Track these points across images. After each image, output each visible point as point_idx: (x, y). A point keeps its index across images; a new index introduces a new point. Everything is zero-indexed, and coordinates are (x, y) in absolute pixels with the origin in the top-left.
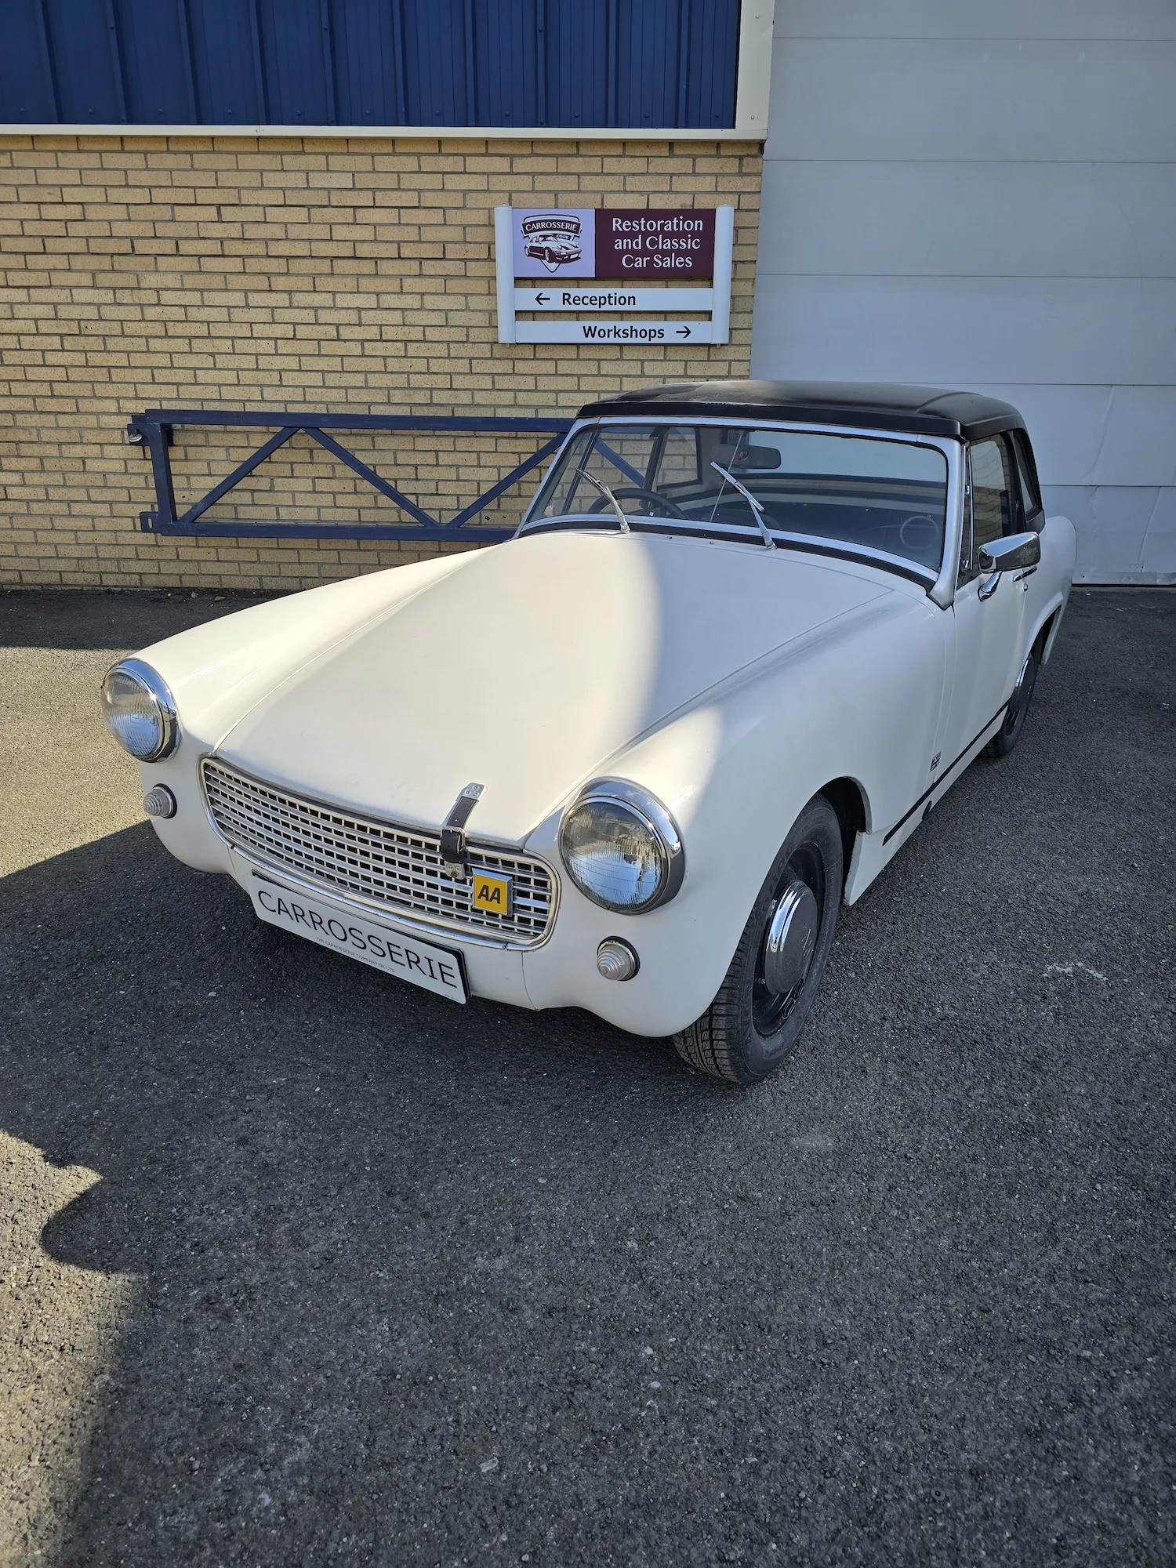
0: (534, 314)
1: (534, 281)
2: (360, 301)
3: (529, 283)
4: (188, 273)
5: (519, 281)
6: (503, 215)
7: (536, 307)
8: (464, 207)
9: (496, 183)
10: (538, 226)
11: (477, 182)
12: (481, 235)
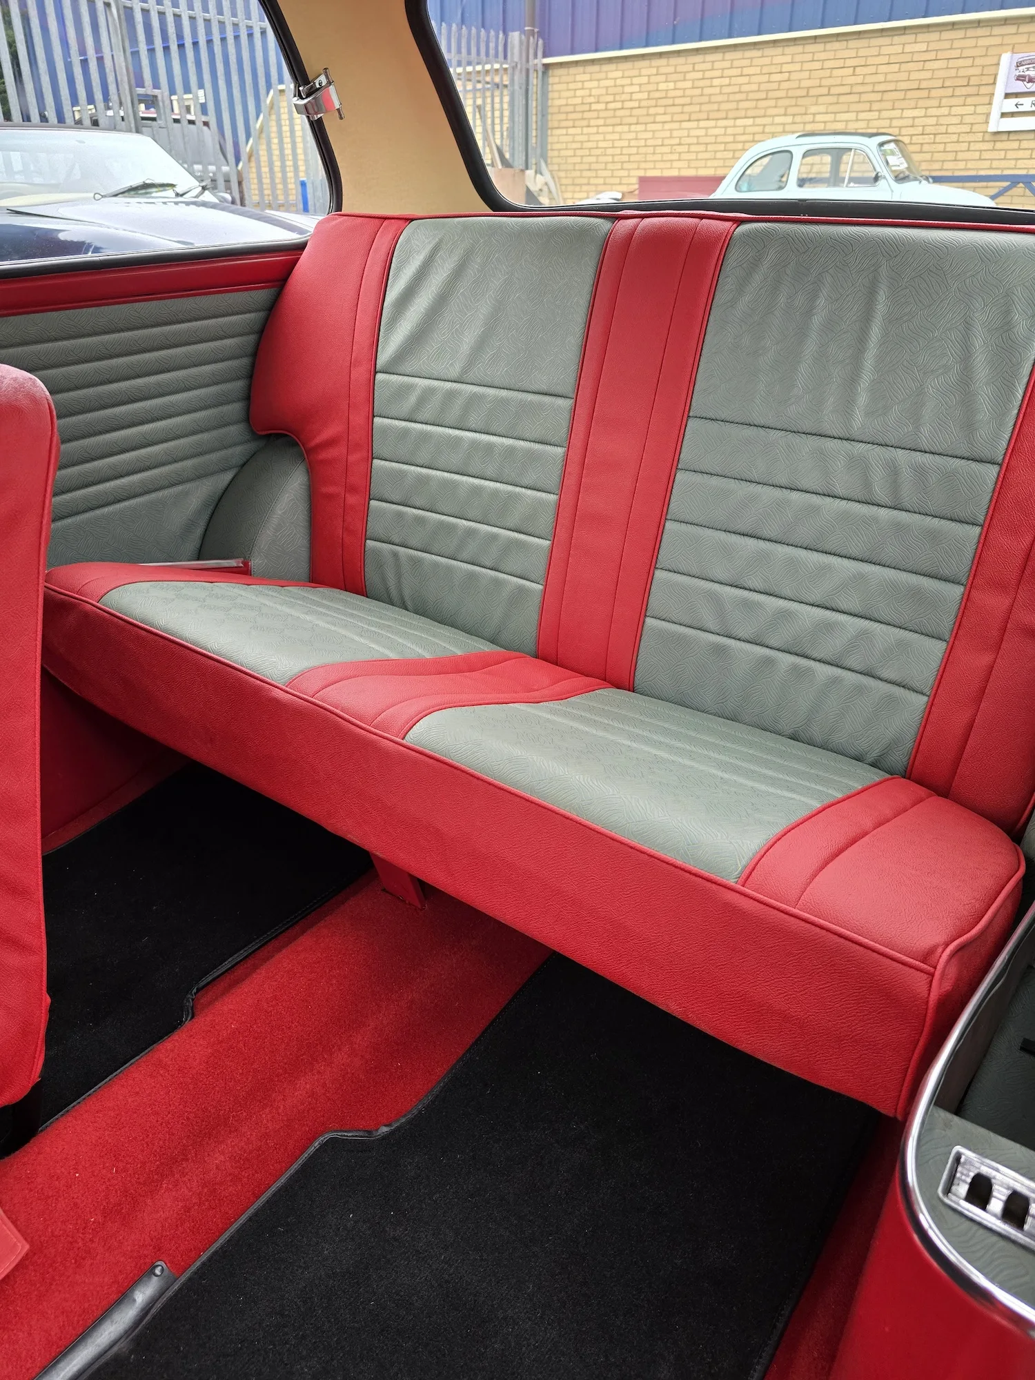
0: (1012, 114)
1: (1017, 95)
2: (916, 113)
3: (1014, 96)
4: (831, 104)
5: (1007, 96)
6: (1006, 60)
7: (1015, 110)
8: (986, 55)
9: (1007, 40)
10: (1025, 62)
11: (997, 41)
12: (991, 70)
